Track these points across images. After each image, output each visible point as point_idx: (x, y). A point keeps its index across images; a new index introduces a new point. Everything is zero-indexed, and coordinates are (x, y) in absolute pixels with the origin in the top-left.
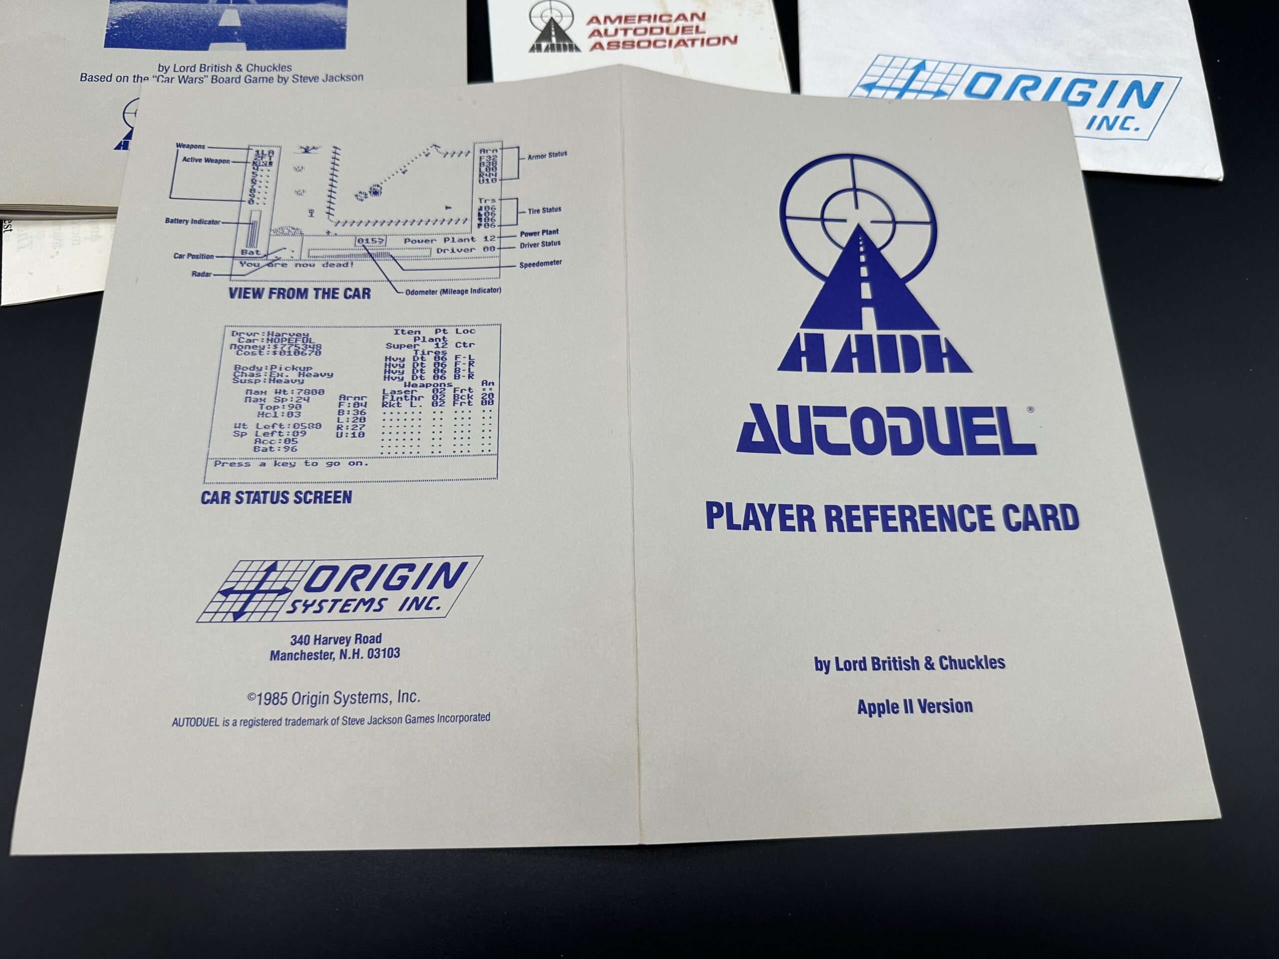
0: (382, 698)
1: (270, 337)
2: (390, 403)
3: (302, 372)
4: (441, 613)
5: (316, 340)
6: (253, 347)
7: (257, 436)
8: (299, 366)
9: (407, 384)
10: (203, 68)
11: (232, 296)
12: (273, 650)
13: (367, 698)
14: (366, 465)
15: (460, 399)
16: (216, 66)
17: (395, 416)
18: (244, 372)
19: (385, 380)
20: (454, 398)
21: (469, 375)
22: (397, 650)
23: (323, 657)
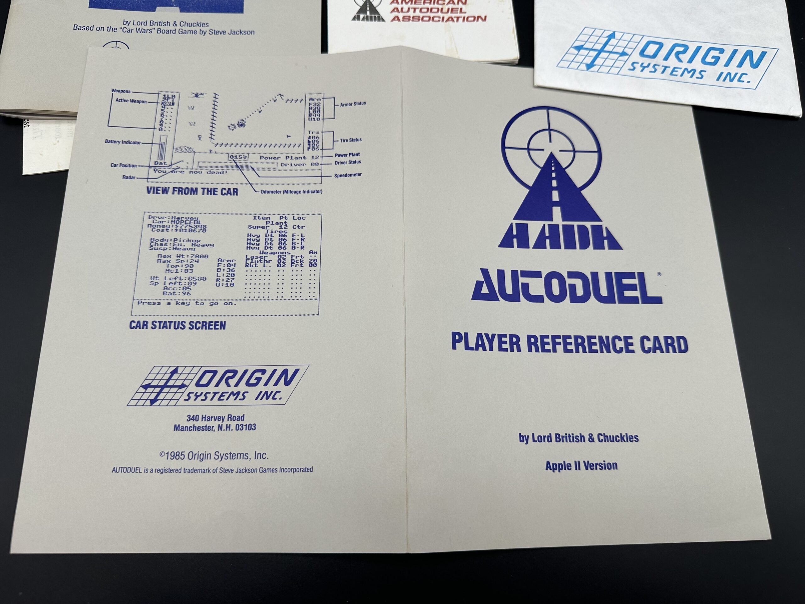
0: (245, 456)
1: (173, 220)
2: (251, 264)
3: (194, 243)
4: (282, 402)
5: (203, 223)
6: (162, 226)
7: (165, 285)
8: (192, 239)
9: (262, 252)
10: (152, 23)
11: (149, 192)
12: (175, 424)
13: (235, 456)
14: (235, 304)
15: (295, 263)
16: (160, 22)
17: (253, 273)
18: (157, 242)
19: (247, 249)
20: (292, 262)
21: (301, 247)
22: (254, 425)
23: (207, 429)
